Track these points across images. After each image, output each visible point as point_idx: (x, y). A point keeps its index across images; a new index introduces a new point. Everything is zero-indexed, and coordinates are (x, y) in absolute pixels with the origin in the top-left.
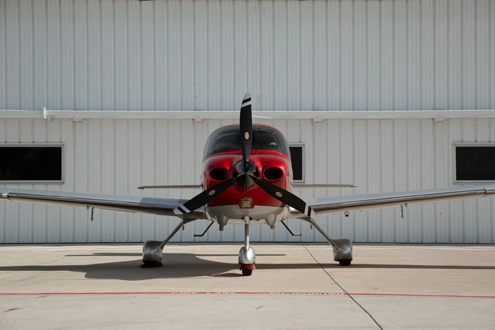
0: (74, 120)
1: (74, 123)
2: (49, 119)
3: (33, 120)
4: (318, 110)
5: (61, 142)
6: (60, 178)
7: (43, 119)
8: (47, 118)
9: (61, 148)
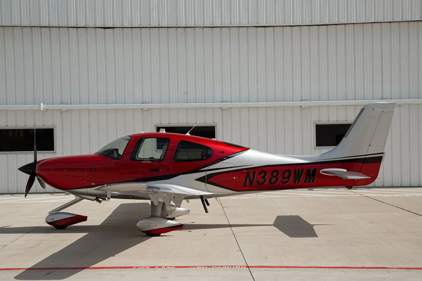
0: (61, 111)
1: (62, 112)
2: (45, 111)
3: (34, 110)
4: (225, 102)
5: (53, 125)
6: (53, 150)
7: (41, 111)
8: (44, 110)
9: (53, 129)
